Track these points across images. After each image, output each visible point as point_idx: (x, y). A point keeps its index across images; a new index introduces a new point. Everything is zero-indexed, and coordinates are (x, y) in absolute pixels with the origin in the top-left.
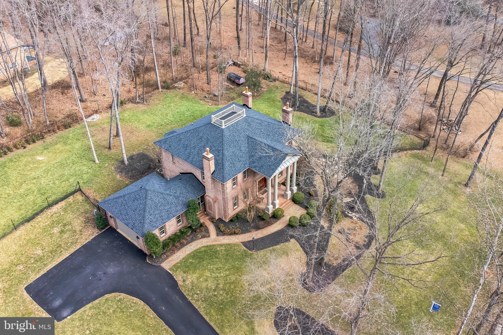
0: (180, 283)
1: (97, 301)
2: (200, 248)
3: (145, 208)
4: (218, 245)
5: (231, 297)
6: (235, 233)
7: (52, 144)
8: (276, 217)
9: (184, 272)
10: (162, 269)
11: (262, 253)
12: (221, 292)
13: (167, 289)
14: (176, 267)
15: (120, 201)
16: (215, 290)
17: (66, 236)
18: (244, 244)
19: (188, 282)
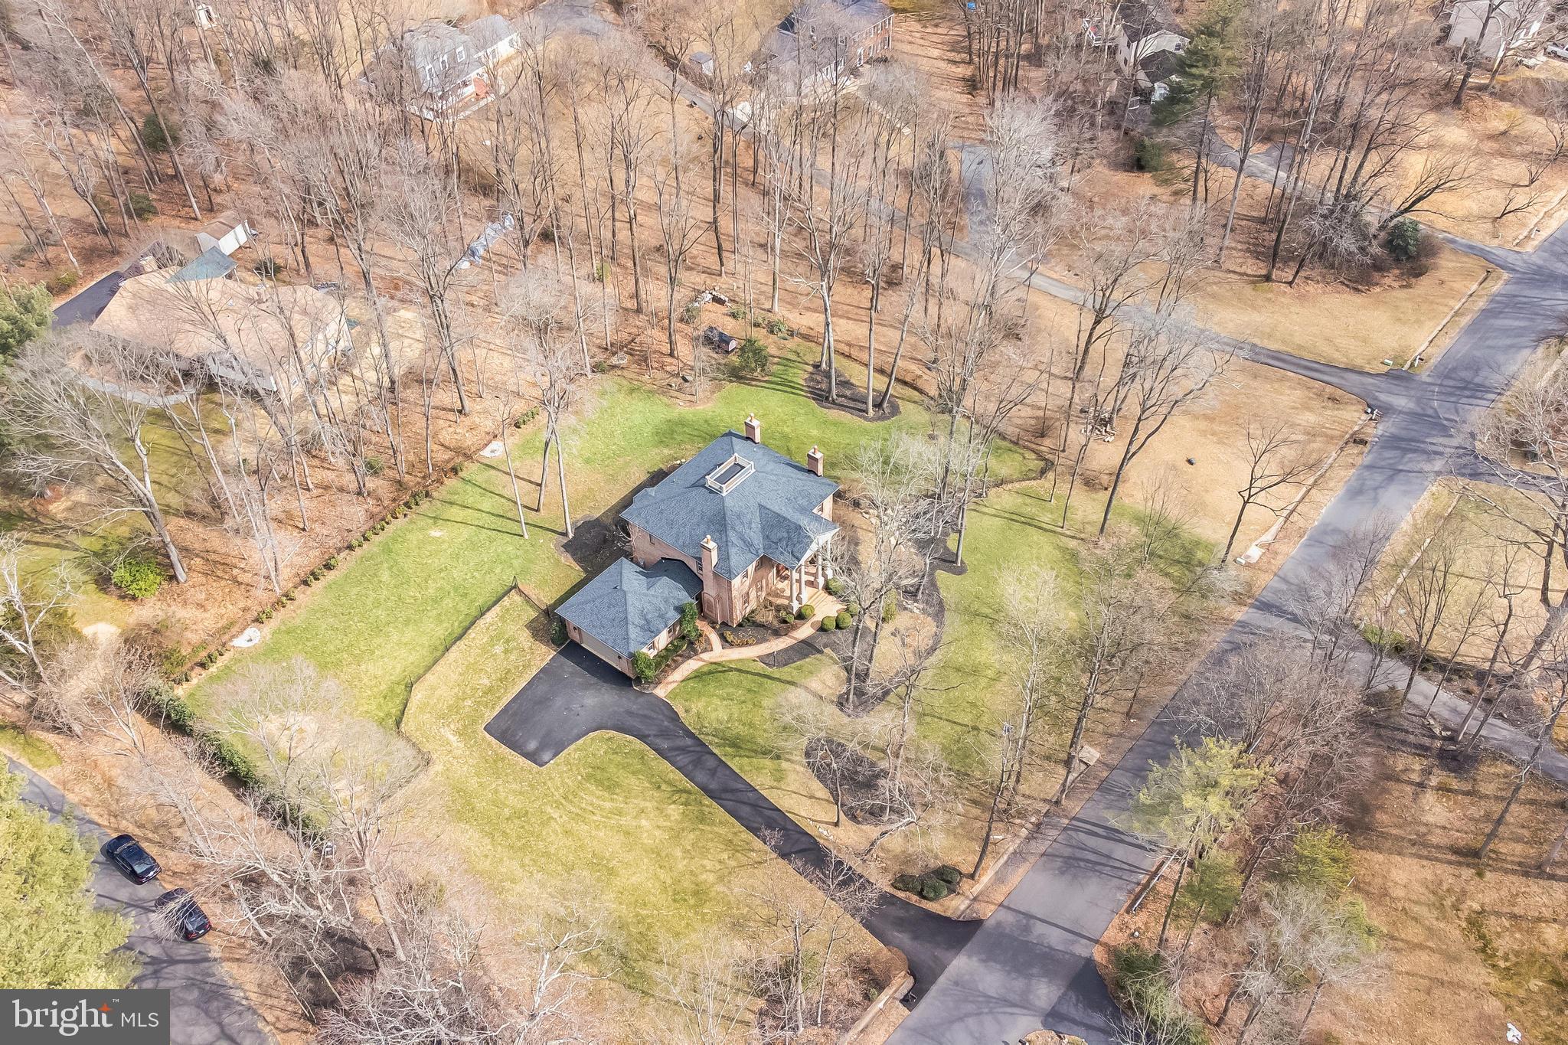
0: (682, 714)
1: (581, 741)
2: (702, 666)
3: (626, 616)
4: (727, 662)
6: (747, 644)
8: (802, 616)
9: (686, 700)
10: (657, 698)
11: (786, 670)
12: (737, 723)
13: (666, 723)
14: (673, 694)
16: (729, 720)
17: (513, 657)
18: (763, 659)
19: (692, 713)
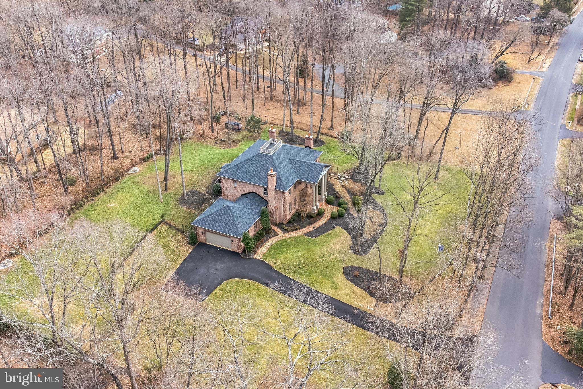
0: (273, 265)
2: (276, 243)
3: (233, 218)
4: (288, 238)
5: (311, 267)
6: (296, 229)
7: (113, 194)
8: (320, 214)
9: (273, 258)
10: (256, 259)
11: (320, 237)
12: (304, 265)
13: (265, 270)
14: (265, 256)
15: (210, 218)
16: (299, 265)
17: (169, 253)
18: (306, 234)
19: (278, 264)
